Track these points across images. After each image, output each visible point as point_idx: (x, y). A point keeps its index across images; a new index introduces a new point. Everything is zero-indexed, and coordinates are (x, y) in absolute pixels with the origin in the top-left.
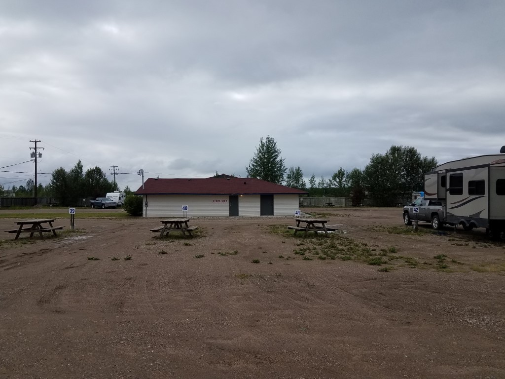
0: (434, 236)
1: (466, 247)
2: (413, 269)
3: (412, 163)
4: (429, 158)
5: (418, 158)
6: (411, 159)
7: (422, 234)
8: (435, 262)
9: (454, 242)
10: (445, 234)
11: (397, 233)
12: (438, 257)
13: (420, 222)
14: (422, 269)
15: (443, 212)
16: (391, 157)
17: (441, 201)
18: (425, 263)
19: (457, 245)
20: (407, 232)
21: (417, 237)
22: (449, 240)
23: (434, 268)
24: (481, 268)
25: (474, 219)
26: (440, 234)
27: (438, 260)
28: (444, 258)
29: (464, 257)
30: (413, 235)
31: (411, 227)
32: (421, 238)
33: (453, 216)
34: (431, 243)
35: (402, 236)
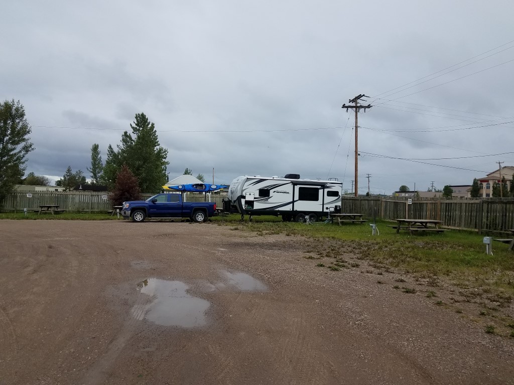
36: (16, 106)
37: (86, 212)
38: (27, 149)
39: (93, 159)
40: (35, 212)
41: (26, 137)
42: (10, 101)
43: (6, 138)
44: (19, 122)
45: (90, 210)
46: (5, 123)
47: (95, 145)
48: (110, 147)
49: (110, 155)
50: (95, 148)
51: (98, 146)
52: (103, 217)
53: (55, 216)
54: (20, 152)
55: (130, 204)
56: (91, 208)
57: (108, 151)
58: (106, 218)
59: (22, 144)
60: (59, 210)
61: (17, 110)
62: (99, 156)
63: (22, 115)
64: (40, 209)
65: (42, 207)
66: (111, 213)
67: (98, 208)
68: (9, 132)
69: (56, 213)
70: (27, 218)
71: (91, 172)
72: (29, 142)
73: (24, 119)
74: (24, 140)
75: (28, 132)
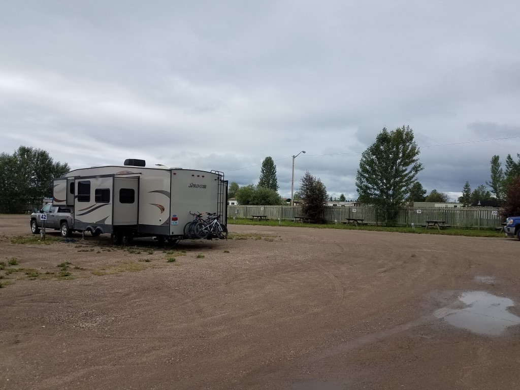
0: (62, 244)
1: (92, 252)
2: (33, 281)
3: (44, 167)
4: (62, 164)
5: (50, 163)
6: (43, 163)
7: (50, 242)
8: (58, 271)
9: (80, 249)
10: (73, 241)
11: (22, 243)
12: (62, 265)
13: (48, 230)
14: (44, 279)
15: (72, 219)
16: (19, 158)
17: (69, 208)
18: (48, 273)
19: (83, 251)
20: (33, 241)
21: (43, 246)
22: (76, 247)
23: (55, 277)
24: (102, 271)
25: (100, 225)
26: (68, 241)
27: (62, 268)
28: (68, 265)
29: (88, 262)
30: (40, 244)
31: (38, 235)
32: (47, 247)
33: (80, 223)
34: (57, 251)
35: (27, 245)
36: (406, 130)
37: (475, 229)
38: (416, 169)
39: (493, 172)
40: (422, 226)
41: (415, 158)
42: (401, 127)
43: (399, 161)
44: (409, 145)
45: (479, 226)
46: (397, 148)
47: (495, 156)
48: (509, 157)
49: (509, 166)
50: (495, 160)
51: (498, 157)
52: (488, 234)
53: (441, 231)
54: (411, 172)
55: (514, 220)
56: (480, 225)
57: (507, 161)
58: (492, 234)
59: (412, 165)
60: (446, 225)
61: (407, 134)
62: (500, 169)
63: (412, 138)
64: (427, 224)
65: (428, 222)
66: (500, 229)
67: (487, 225)
68: (401, 155)
69: (443, 228)
70: (414, 232)
71: (492, 186)
72: (418, 162)
73: (413, 142)
74: (413, 161)
75: (417, 153)
